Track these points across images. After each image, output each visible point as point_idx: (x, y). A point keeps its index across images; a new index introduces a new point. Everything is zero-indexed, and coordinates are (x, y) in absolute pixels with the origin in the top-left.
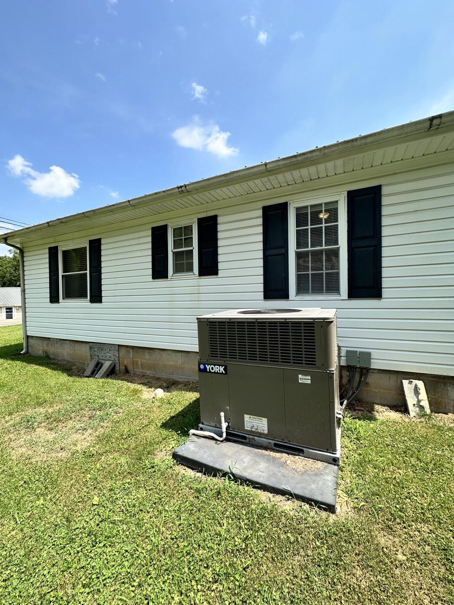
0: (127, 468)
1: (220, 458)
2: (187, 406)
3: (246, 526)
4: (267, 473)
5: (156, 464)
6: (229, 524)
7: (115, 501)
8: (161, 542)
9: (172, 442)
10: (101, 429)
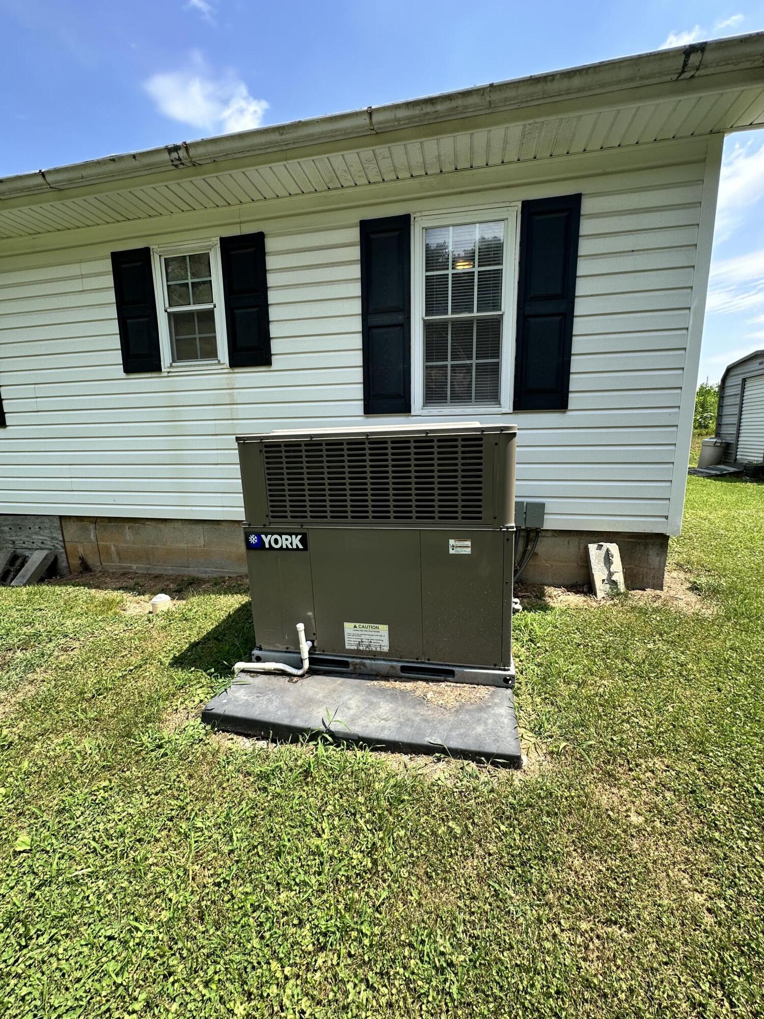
0: (97, 758)
1: (302, 707)
2: (224, 621)
3: (368, 826)
4: (394, 721)
5: (167, 739)
6: (334, 828)
7: (72, 835)
8: (192, 897)
9: (199, 691)
10: (29, 687)
